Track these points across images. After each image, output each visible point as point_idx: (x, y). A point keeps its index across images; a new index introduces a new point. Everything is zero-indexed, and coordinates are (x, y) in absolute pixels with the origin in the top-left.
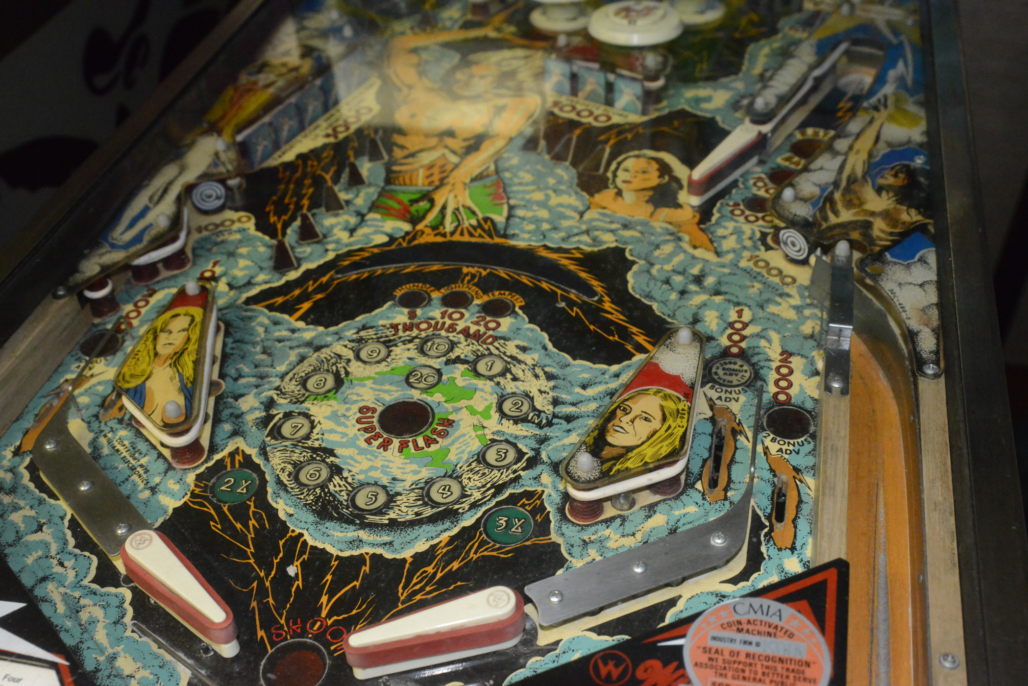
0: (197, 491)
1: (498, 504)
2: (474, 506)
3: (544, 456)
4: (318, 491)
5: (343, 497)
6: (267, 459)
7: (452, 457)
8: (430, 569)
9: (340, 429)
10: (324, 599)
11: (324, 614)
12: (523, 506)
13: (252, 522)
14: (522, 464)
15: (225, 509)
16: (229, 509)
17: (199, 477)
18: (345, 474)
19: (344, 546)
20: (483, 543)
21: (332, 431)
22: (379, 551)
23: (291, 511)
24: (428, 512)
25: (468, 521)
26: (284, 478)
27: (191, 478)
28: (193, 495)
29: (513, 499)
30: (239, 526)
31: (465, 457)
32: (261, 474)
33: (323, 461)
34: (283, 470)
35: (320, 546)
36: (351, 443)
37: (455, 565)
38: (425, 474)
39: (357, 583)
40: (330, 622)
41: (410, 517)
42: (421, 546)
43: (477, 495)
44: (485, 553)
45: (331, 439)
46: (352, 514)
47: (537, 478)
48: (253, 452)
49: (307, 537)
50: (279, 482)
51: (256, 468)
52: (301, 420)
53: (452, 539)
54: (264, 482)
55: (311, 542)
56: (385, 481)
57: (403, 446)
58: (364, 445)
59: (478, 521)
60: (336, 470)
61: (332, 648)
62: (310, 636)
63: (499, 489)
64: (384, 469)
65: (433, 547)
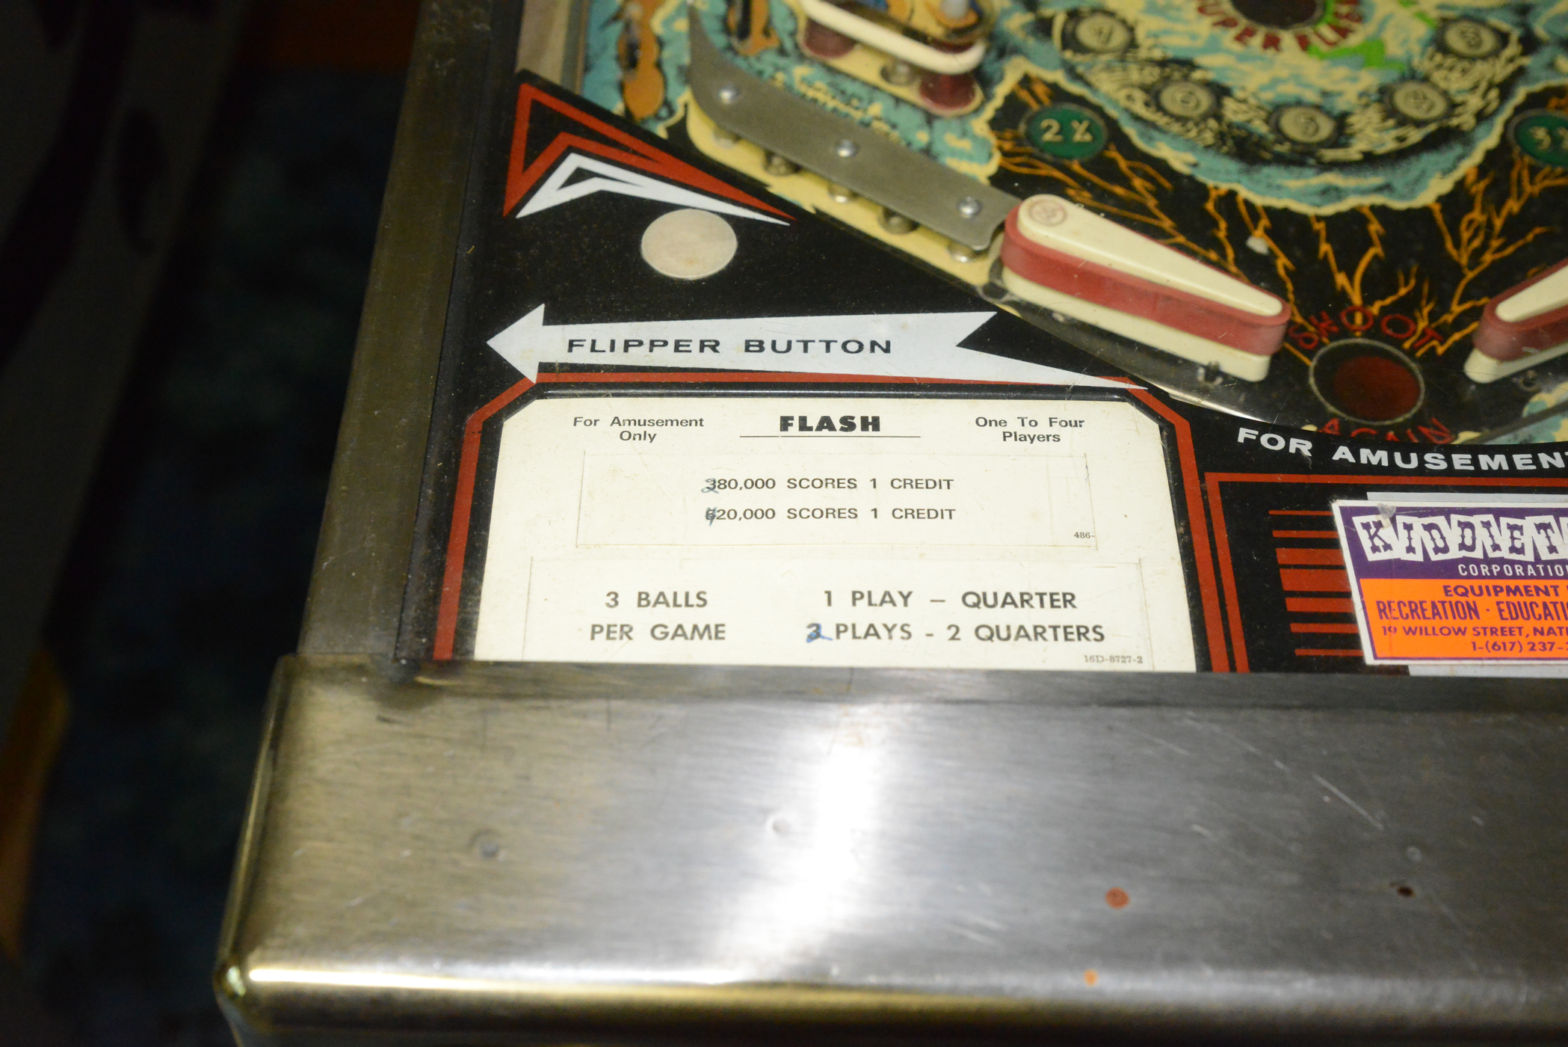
0: (1008, 146)
1: (1518, 110)
2: (1482, 117)
3: (1540, 30)
4: (1212, 123)
5: (1260, 127)
6: (1088, 84)
7: (1394, 48)
8: (1477, 215)
9: (1179, 27)
10: (1341, 279)
11: (1357, 299)
12: (1558, 108)
13: (1138, 183)
14: (1512, 49)
15: (1076, 167)
16: (1083, 165)
17: (995, 124)
18: (1239, 94)
19: (1317, 200)
20: (1534, 171)
21: (1167, 32)
22: (1379, 200)
23: (1191, 158)
24: (1415, 136)
25: (1489, 140)
26: (1139, 109)
27: (980, 125)
28: (1005, 154)
29: (1535, 100)
30: (1119, 190)
31: (1416, 49)
32: (1098, 110)
33: (1186, 78)
34: (1129, 97)
35: (1278, 203)
36: (1213, 47)
37: (1513, 206)
38: (1369, 80)
39: (1375, 250)
40: (1375, 309)
41: (1390, 145)
42: (1443, 186)
43: (1475, 102)
44: (1548, 183)
45: (1177, 44)
46: (1293, 151)
47: (1551, 65)
48: (1059, 77)
49: (1244, 193)
50: (1137, 118)
51: (1080, 101)
52: (1100, 21)
53: (1482, 170)
54: (1112, 125)
55: (1259, 201)
56: (1311, 96)
57: (1304, 43)
58: (1237, 47)
59: (1503, 137)
60: (1220, 92)
61: (1407, 345)
62: (1358, 334)
63: (1505, 89)
64: (1297, 78)
65: (1460, 184)
